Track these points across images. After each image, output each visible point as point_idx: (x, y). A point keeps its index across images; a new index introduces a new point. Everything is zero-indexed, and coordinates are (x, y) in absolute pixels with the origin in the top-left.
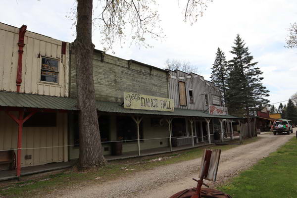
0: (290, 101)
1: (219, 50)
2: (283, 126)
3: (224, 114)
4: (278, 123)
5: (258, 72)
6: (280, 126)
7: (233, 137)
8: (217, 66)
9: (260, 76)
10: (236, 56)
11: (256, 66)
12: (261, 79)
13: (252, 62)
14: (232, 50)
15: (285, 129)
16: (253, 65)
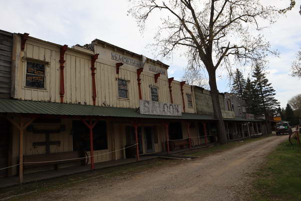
0: (288, 105)
1: (237, 70)
2: (284, 127)
3: (253, 119)
4: (280, 125)
5: (272, 90)
6: (282, 127)
7: (259, 134)
8: (237, 82)
9: (273, 93)
10: (256, 79)
11: (270, 86)
12: (274, 94)
13: (268, 83)
14: (253, 74)
15: (287, 129)
16: (268, 85)
